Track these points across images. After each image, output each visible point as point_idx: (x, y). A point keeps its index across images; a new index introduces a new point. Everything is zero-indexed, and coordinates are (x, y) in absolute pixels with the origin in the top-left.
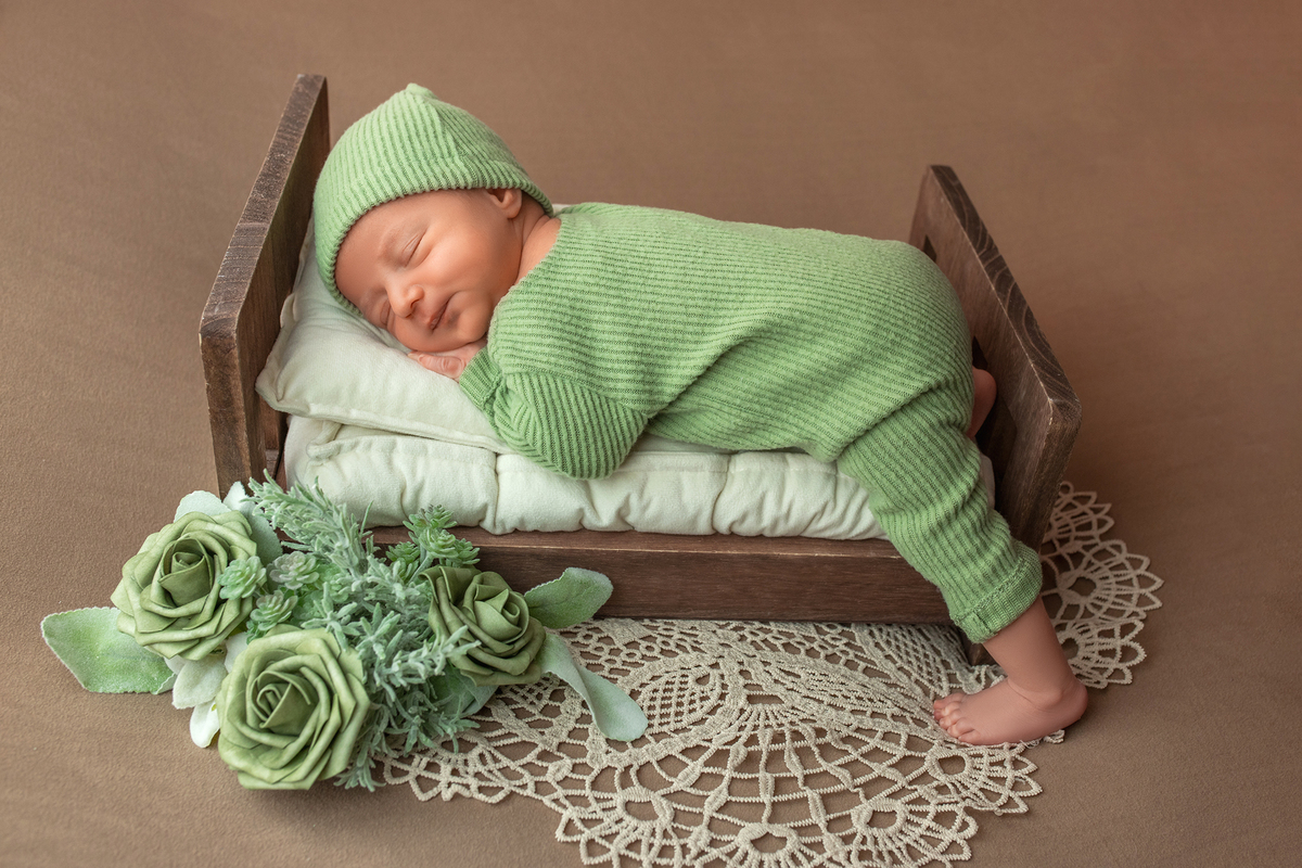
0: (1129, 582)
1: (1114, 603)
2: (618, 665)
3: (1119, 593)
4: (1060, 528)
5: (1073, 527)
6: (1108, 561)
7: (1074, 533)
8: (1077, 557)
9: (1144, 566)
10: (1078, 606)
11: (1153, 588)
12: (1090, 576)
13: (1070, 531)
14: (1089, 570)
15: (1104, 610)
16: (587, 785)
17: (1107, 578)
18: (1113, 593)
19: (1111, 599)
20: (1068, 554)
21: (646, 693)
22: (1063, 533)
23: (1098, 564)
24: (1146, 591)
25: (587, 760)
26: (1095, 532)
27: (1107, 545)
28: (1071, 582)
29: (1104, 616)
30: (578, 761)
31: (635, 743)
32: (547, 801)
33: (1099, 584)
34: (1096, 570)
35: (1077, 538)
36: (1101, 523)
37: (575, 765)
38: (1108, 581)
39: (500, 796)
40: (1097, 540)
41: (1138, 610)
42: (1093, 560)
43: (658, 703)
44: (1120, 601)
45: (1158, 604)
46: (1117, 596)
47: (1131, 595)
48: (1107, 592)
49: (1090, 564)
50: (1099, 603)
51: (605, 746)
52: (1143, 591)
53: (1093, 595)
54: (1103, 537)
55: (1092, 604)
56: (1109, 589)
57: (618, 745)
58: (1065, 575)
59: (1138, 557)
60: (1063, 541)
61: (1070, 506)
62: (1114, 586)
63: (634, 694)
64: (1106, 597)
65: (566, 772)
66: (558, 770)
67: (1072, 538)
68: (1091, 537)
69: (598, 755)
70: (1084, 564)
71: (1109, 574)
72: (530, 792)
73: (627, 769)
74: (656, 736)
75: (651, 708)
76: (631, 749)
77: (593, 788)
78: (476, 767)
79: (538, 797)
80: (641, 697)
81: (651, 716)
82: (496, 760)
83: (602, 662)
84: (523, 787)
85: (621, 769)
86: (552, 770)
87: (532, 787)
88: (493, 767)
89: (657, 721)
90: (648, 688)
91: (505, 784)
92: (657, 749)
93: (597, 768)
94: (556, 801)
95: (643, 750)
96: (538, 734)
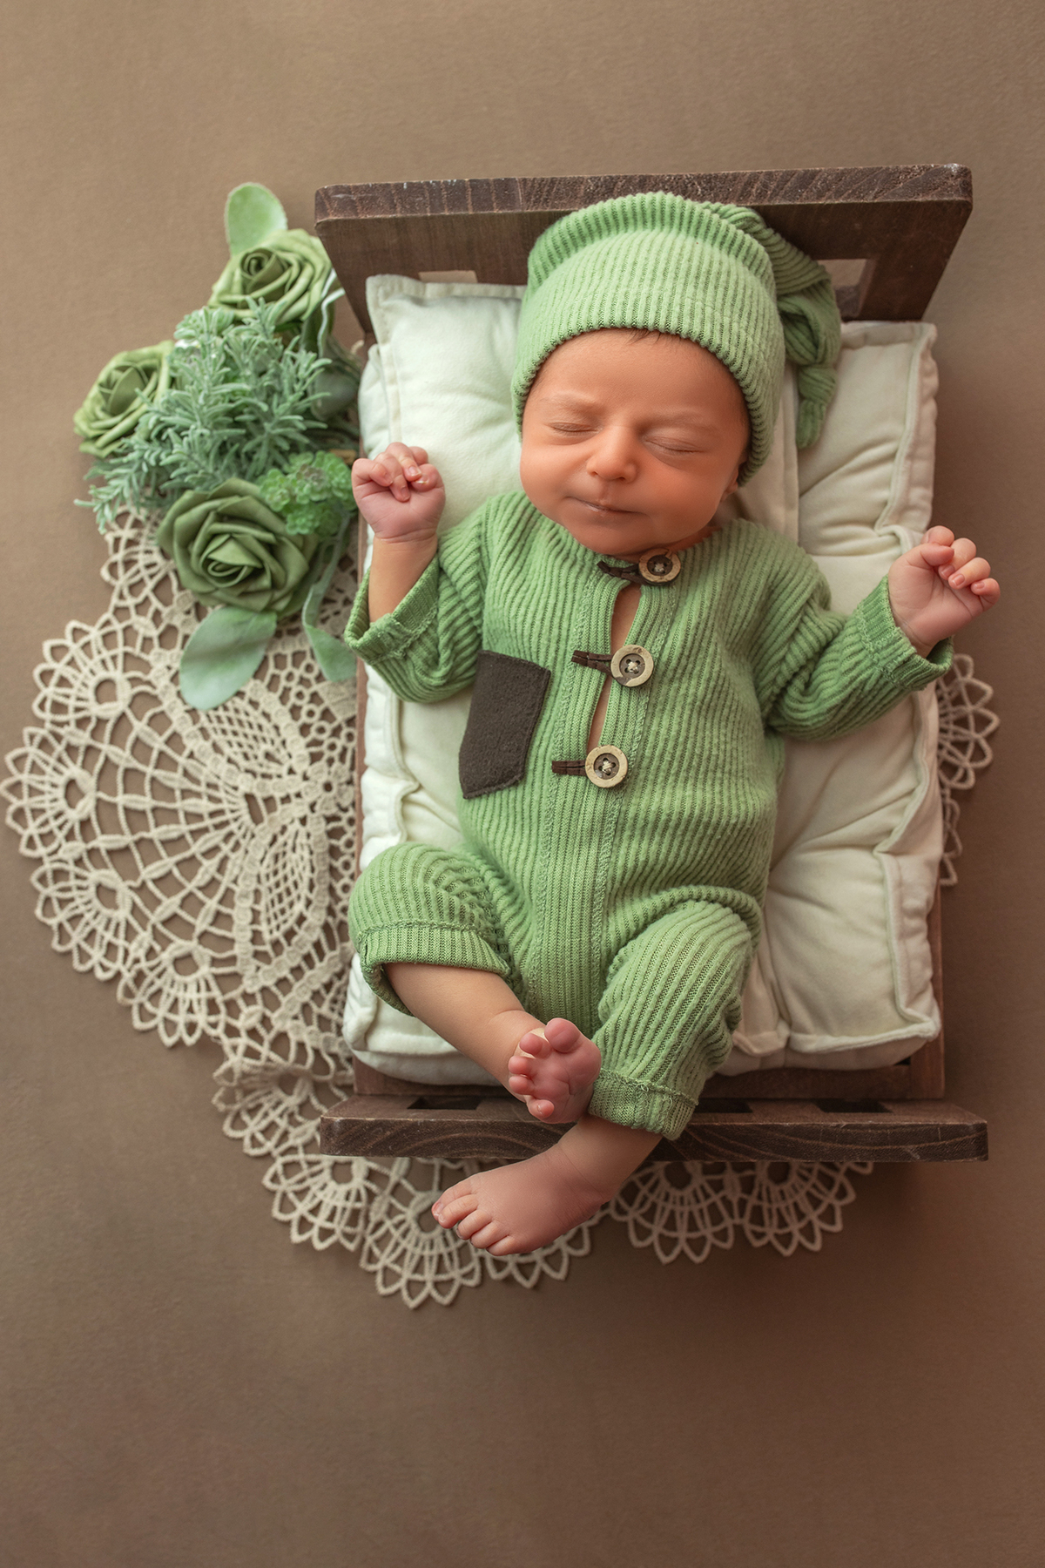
2: (283, 683)
3: (409, 1255)
10: (408, 1205)
16: (129, 649)
21: (242, 704)
25: (157, 649)
31: (179, 694)
32: (108, 615)
37: (150, 639)
39: (108, 577)
41: (379, 1266)
43: (231, 714)
44: (398, 1252)
46: (405, 1251)
63: (240, 694)
65: (142, 632)
66: (144, 626)
69: (162, 662)
72: (115, 601)
73: (149, 683)
74: (193, 712)
75: (226, 709)
76: (173, 689)
77: (126, 654)
78: (142, 560)
79: (111, 609)
80: (237, 700)
81: (216, 709)
82: (152, 576)
83: (289, 668)
84: (121, 597)
85: (146, 678)
86: (142, 619)
87: (122, 604)
88: (145, 573)
89: (212, 713)
90: (250, 709)
91: (123, 580)
92: (176, 711)
93: (150, 658)
94: (107, 623)
95: (174, 698)
96: (186, 608)
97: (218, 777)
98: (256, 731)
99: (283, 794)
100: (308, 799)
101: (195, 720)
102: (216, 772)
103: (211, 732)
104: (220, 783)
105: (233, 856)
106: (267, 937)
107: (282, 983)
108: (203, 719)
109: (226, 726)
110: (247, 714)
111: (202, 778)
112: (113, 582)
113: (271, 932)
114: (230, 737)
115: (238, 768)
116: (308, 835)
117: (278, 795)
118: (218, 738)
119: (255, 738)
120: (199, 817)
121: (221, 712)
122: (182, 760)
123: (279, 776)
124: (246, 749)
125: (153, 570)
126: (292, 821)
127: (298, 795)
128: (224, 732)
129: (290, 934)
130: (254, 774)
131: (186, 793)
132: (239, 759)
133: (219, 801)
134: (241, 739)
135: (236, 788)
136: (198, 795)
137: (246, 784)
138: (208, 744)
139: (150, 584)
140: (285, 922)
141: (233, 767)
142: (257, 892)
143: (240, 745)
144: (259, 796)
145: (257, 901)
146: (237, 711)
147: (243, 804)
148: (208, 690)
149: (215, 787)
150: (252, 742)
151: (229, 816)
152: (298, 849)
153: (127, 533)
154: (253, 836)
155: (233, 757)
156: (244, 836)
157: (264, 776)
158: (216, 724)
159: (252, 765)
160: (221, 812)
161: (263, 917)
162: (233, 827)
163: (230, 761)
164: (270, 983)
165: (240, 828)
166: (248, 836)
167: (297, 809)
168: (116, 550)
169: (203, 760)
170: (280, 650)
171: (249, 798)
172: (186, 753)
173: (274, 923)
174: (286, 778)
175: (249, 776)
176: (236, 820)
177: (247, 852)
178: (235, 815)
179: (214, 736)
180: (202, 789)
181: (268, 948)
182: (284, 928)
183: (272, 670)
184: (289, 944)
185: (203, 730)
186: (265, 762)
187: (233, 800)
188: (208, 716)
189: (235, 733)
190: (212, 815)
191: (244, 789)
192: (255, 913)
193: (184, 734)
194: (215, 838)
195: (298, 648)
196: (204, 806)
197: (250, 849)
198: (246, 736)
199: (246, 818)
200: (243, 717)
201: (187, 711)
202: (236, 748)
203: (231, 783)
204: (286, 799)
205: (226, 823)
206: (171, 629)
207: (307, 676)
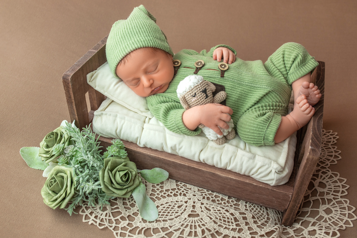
0: (345, 215)
1: (336, 220)
2: (159, 196)
3: (340, 217)
4: (329, 188)
5: (333, 190)
6: (340, 205)
7: (332, 193)
8: (329, 201)
9: (352, 211)
10: (324, 217)
11: (352, 219)
12: (332, 209)
13: (331, 191)
14: (333, 206)
15: (332, 221)
16: (128, 230)
17: (338, 211)
18: (337, 217)
19: (336, 218)
20: (327, 199)
21: (161, 207)
22: (329, 191)
23: (337, 205)
24: (349, 220)
25: (133, 223)
26: (339, 194)
27: (342, 200)
28: (325, 209)
29: (331, 224)
30: (130, 222)
32: (115, 233)
33: (334, 212)
34: (335, 207)
35: (332, 194)
36: (343, 192)
37: (129, 223)
38: (337, 212)
39: (103, 227)
40: (339, 197)
41: (344, 225)
42: (335, 203)
43: (162, 211)
44: (339, 220)
45: (352, 225)
46: (338, 218)
47: (343, 219)
48: (335, 216)
49: (334, 204)
50: (331, 218)
51: (141, 220)
52: (348, 219)
53: (330, 215)
54: (341, 197)
55: (329, 218)
56: (337, 215)
57: (144, 221)
58: (324, 206)
59: (352, 207)
60: (328, 194)
61: (336, 182)
62: (339, 214)
63: (158, 207)
64: (334, 217)
65: (125, 225)
67: (331, 194)
68: (338, 196)
69: (137, 223)
70: (331, 204)
71: (339, 210)
72: (111, 229)
73: (142, 228)
74: (157, 221)
75: (160, 212)
76: (148, 223)
77: (130, 232)
78: (103, 217)
79: (113, 231)
80: (159, 208)
81: (159, 215)
82: (110, 216)
83: (156, 194)
84: (111, 227)
85: (141, 228)
86: (122, 223)
87: (113, 227)
88: (107, 218)
89: (160, 216)
90: (163, 206)
91: (107, 224)
92: (155, 225)
93: (134, 226)
94: (117, 233)
95: (151, 224)
96: (125, 211)
97: (180, 222)
98: (171, 207)
99: (192, 208)
100: (196, 200)
101: (159, 221)
102: (178, 222)
103: (165, 219)
104: (182, 223)
105: (206, 226)
106: (235, 227)
107: (250, 229)
108: (160, 219)
109: (165, 214)
110: (164, 207)
111: (179, 227)
112: (105, 226)
113: (233, 226)
114: (169, 214)
115: (180, 216)
116: (207, 204)
117: (192, 209)
118: (168, 217)
119: (172, 208)
120: (191, 232)
121: (161, 214)
122: (171, 230)
123: (186, 206)
124: (175, 212)
125: (108, 215)
126: (201, 207)
127: (194, 202)
128: (167, 215)
129: (236, 219)
130: (183, 213)
131: (182, 233)
132: (177, 214)
133: (187, 225)
134: (171, 212)
135: (186, 219)
136: (183, 230)
137: (186, 215)
138: (169, 221)
139: (112, 217)
140: (231, 219)
141: (179, 217)
142: (219, 226)
143: (173, 213)
144: (190, 213)
145: (222, 226)
146: (162, 210)
147: (191, 219)
148: (152, 214)
149: (183, 225)
150: (173, 210)
151: (193, 224)
152: (210, 208)
153: (92, 217)
154: (202, 219)
155: (175, 216)
156: (201, 222)
157: (184, 211)
158: (164, 216)
159: (180, 212)
160: (191, 225)
161: (228, 226)
162: (197, 224)
163: (176, 217)
164: (249, 232)
165: (198, 222)
166: (201, 221)
167: (198, 205)
168: (96, 222)
169: (173, 224)
170: (149, 194)
171: (189, 216)
172: (169, 228)
173: (230, 224)
174: (188, 204)
175: (183, 214)
176: (195, 223)
177: (206, 223)
178: (194, 222)
179: (167, 219)
180: (182, 228)
181: (238, 228)
182: (233, 221)
183: (154, 197)
184: (239, 221)
185: (164, 221)
186: (180, 209)
187: (188, 221)
188: (160, 218)
189: (169, 213)
190: (191, 228)
191: (186, 216)
192: (226, 228)
193: (163, 226)
194: (199, 230)
195: (151, 190)
196: (188, 230)
197: (205, 222)
198: (170, 210)
199: (196, 219)
200: (164, 209)
201: (156, 222)
202: (173, 214)
203: (183, 219)
204: (194, 207)
205: (195, 226)
206: (129, 216)
207: (160, 191)
